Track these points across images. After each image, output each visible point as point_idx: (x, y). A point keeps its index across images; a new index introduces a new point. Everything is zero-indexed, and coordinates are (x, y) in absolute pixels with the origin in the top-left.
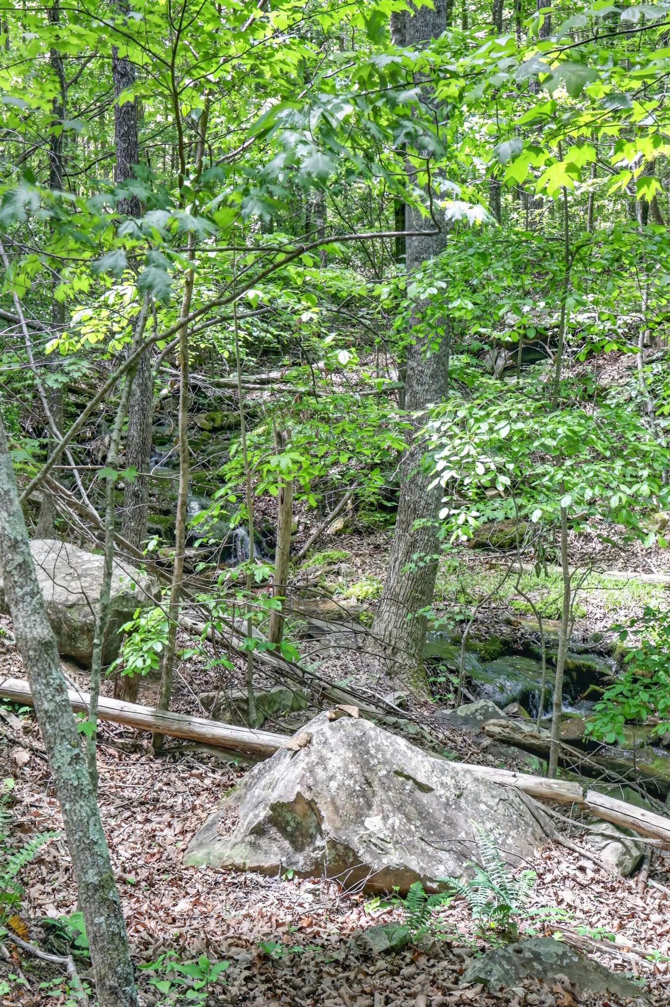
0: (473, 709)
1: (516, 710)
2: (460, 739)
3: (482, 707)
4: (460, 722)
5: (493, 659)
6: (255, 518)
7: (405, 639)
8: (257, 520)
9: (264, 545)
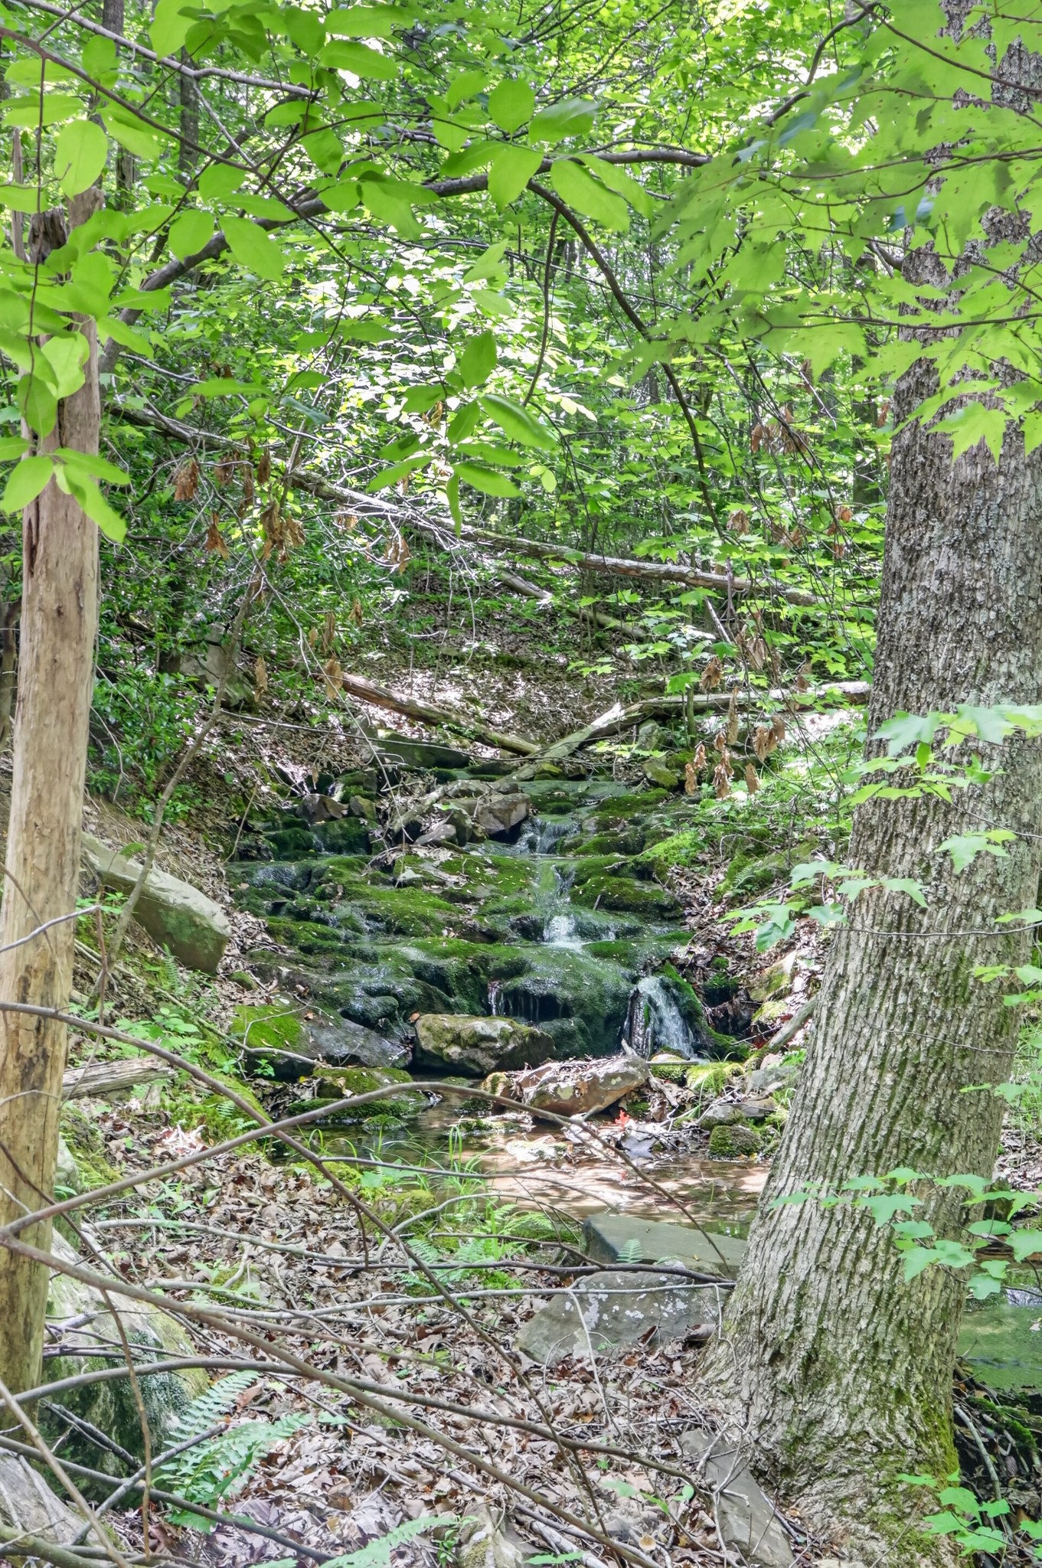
6: (696, 958)
7: (863, 1324)
8: (700, 962)
9: (703, 1021)
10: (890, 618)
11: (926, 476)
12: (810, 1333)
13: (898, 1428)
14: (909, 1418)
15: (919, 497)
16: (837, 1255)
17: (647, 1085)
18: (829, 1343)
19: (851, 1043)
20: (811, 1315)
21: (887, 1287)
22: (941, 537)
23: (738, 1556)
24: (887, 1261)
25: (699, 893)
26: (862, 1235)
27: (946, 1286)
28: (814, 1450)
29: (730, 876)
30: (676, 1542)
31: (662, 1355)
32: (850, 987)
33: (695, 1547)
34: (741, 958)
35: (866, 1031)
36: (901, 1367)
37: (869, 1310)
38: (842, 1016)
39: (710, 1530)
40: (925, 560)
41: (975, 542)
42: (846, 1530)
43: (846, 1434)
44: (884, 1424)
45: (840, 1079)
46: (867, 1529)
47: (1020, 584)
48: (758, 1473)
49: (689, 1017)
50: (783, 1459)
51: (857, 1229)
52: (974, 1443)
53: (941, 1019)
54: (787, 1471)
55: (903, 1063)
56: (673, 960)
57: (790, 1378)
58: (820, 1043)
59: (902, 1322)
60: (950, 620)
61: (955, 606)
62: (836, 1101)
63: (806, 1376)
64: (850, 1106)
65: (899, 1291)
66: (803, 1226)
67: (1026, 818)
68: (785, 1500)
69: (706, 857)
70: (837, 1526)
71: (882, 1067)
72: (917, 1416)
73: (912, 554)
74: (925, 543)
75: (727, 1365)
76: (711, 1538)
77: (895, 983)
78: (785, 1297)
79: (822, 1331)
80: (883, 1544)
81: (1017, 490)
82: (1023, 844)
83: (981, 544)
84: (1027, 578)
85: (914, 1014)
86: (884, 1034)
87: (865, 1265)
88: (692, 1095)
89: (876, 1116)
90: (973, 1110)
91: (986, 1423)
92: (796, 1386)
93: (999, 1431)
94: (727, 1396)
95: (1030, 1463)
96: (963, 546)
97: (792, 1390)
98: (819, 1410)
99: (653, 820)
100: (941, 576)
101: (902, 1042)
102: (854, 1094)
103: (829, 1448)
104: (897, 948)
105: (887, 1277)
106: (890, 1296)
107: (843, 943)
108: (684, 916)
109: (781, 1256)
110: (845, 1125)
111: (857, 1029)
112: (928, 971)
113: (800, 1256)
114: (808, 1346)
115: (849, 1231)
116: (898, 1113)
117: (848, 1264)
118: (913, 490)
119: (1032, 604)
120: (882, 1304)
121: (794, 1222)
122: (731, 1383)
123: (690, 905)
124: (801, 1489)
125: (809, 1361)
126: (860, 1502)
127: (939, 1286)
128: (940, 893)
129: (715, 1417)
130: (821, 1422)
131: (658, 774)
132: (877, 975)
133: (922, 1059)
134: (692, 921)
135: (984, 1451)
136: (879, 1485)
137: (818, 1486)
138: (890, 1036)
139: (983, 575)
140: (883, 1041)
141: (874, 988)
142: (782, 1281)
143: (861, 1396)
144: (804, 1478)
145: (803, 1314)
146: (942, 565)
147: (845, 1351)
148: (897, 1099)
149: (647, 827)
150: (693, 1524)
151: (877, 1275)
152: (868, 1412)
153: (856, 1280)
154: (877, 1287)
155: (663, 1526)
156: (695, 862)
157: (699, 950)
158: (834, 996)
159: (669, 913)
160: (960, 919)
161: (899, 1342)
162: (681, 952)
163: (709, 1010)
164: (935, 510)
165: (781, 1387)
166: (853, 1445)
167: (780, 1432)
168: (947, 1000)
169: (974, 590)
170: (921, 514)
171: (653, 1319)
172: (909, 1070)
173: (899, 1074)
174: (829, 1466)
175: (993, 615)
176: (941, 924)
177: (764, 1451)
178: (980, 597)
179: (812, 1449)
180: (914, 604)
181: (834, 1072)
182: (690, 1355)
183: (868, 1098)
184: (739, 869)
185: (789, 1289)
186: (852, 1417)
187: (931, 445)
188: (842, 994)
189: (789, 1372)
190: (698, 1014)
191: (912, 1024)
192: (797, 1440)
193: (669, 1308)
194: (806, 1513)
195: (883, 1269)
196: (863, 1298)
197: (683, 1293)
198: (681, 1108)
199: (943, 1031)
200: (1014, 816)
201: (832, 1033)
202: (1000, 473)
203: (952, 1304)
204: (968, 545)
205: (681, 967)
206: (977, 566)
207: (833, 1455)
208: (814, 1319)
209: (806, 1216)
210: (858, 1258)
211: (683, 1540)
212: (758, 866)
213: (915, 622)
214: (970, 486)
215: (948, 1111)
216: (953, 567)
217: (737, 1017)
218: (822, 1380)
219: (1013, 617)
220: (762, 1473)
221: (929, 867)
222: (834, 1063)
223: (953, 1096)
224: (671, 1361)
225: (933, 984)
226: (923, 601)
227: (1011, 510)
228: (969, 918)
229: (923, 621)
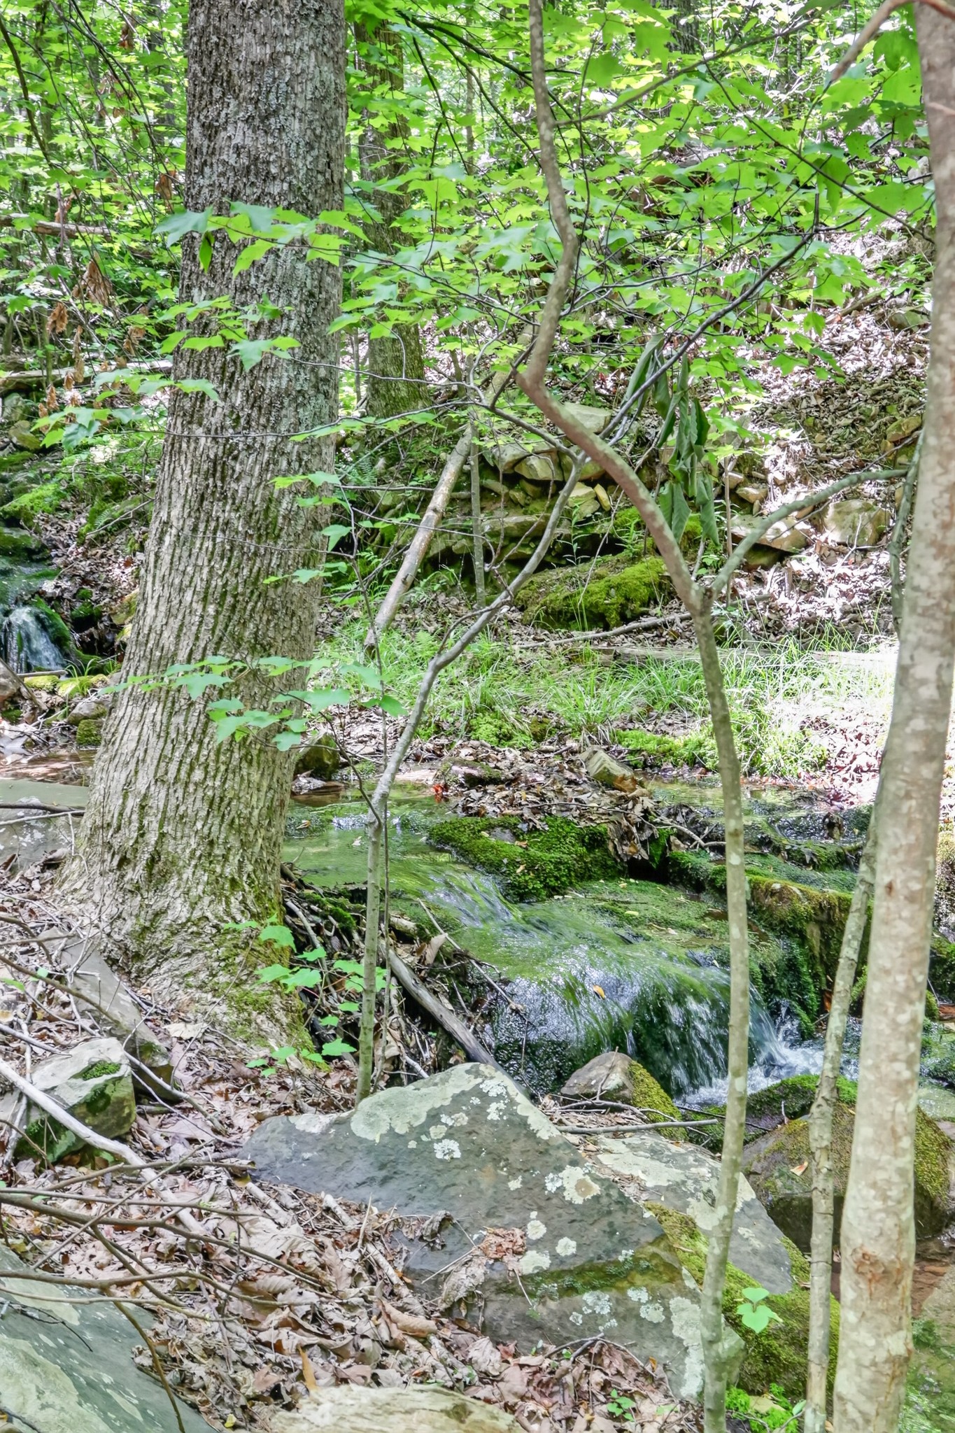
0: (420, 1112)
1: (616, 1080)
2: (348, 1260)
3: (459, 1100)
4: (362, 1167)
5: (553, 891)
6: (63, 591)
7: (199, 825)
8: (66, 595)
9: (72, 645)
10: (194, 192)
11: (220, 55)
12: (152, 838)
13: (234, 911)
14: (243, 902)
15: (215, 75)
16: (173, 768)
17: (19, 694)
18: (170, 846)
19: (177, 581)
20: (152, 822)
21: (218, 792)
22: (236, 113)
23: (92, 1022)
24: (217, 770)
25: (63, 537)
26: (194, 749)
27: (270, 788)
28: (160, 936)
29: (91, 520)
30: (34, 1016)
31: (23, 877)
32: (174, 531)
33: (51, 1019)
34: (103, 589)
35: (190, 570)
36: (234, 859)
37: (203, 813)
38: (167, 558)
39: (65, 1005)
40: (223, 134)
41: (267, 118)
42: (192, 1000)
43: (189, 920)
44: (221, 908)
45: (169, 614)
46: (209, 996)
47: (309, 159)
48: (112, 962)
49: (59, 641)
50: (133, 947)
51: (190, 744)
52: (304, 928)
53: (255, 554)
54: (137, 956)
55: (224, 595)
56: (41, 594)
57: (136, 878)
58: (149, 585)
59: (233, 821)
60: (248, 191)
61: (252, 179)
62: (166, 634)
63: (151, 875)
64: (178, 636)
65: (229, 795)
66: (142, 748)
67: (322, 373)
68: (136, 980)
69: (69, 505)
70: (183, 997)
71: (205, 599)
72: (250, 898)
73: (211, 130)
74: (222, 120)
75: (80, 875)
76: (68, 1010)
77: (213, 524)
78: (128, 811)
79: (162, 835)
80: (224, 1008)
81: (303, 71)
82: (321, 397)
83: (272, 120)
84: (315, 153)
85: (231, 550)
86: (206, 570)
87: (198, 775)
88: (60, 700)
89: (202, 644)
90: (286, 633)
91: (313, 912)
92: (142, 884)
93: (325, 917)
94: (81, 902)
95: (350, 938)
96: (257, 122)
97: (138, 889)
98: (162, 903)
99: (20, 477)
100: (238, 150)
101: (222, 576)
102: (182, 626)
103: (173, 934)
104: (213, 493)
105: (218, 783)
106: (222, 799)
107: (166, 494)
108: (50, 558)
109: (123, 776)
110: (175, 654)
111: (181, 568)
112: (242, 512)
113: (140, 774)
114: (151, 849)
115: (183, 746)
116: (221, 639)
117: (183, 775)
118: (210, 69)
119: (320, 178)
120: (215, 807)
121: (134, 745)
122: (84, 890)
123: (56, 547)
124: (150, 971)
125: (153, 861)
126: (203, 976)
127: (264, 789)
128: (250, 441)
129: (70, 919)
130: (165, 912)
131: (23, 439)
132: (197, 518)
133: (240, 589)
134: (58, 561)
135: (312, 933)
136: (218, 960)
137: (165, 966)
138: (212, 569)
139: (275, 149)
140: (205, 577)
141: (195, 529)
142: (125, 797)
143: (201, 888)
144: (153, 962)
145: (145, 822)
146: (238, 140)
147: (184, 850)
148: (220, 627)
149: (16, 484)
150: (50, 1002)
151: (210, 783)
152: (207, 900)
153: (191, 788)
154: (210, 793)
155: (22, 1006)
156: (59, 509)
157: (65, 584)
158: (161, 541)
159: (36, 555)
160: (268, 463)
161: (231, 839)
162: (48, 586)
163: (77, 636)
164: (230, 87)
165: (128, 887)
166: (195, 929)
167: (129, 925)
168: (260, 536)
169: (268, 163)
170: (217, 94)
171: (13, 848)
172: (229, 600)
173: (221, 605)
174: (174, 949)
175: (285, 186)
176: (252, 468)
177: (116, 942)
178: (274, 170)
179: (158, 935)
180: (215, 177)
181: (163, 608)
182: (48, 874)
183: (194, 628)
184: (99, 513)
185: (132, 803)
186: (193, 906)
187: (223, 25)
188: (167, 539)
189: (135, 873)
190: (67, 639)
191: (229, 560)
192: (145, 929)
193: (28, 839)
194: (155, 990)
195: (215, 777)
196: (198, 804)
197: (40, 825)
198: (51, 711)
199: (258, 565)
200: (312, 370)
201: (159, 574)
202: (287, 53)
203: (276, 803)
204: (262, 120)
205: (49, 600)
206: (270, 140)
207: (178, 939)
208: (155, 825)
209: (144, 738)
210: (192, 769)
211: (40, 1015)
212: (117, 510)
213: (217, 193)
214: (261, 65)
215: (265, 635)
216: (248, 142)
217: (102, 640)
218: (165, 876)
219: (304, 188)
220: (115, 962)
221: (238, 417)
222: (163, 600)
223: (268, 621)
224: (30, 881)
225: (247, 523)
226: (223, 174)
227: (298, 89)
228: (276, 463)
229: (224, 193)
